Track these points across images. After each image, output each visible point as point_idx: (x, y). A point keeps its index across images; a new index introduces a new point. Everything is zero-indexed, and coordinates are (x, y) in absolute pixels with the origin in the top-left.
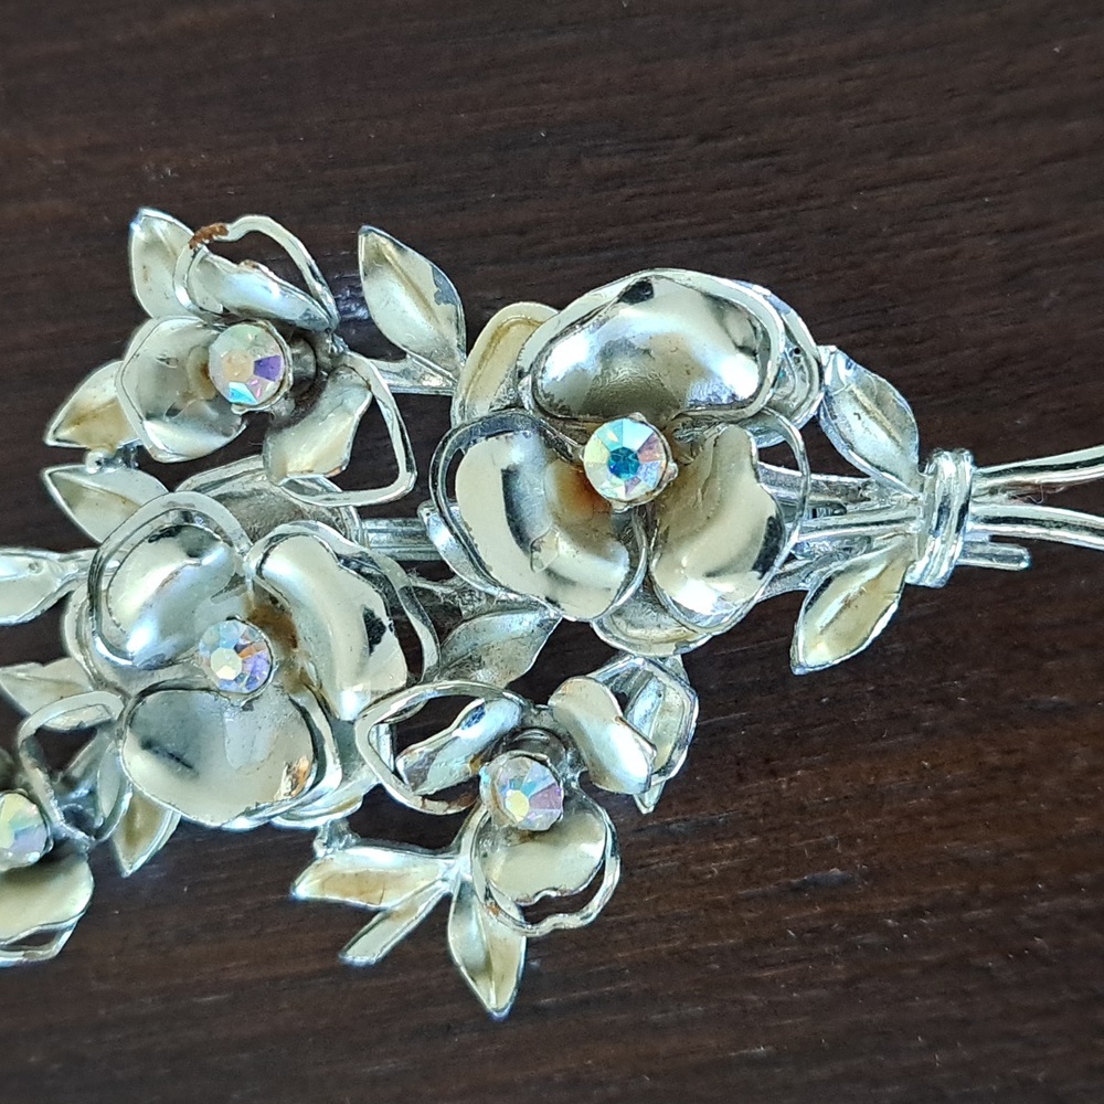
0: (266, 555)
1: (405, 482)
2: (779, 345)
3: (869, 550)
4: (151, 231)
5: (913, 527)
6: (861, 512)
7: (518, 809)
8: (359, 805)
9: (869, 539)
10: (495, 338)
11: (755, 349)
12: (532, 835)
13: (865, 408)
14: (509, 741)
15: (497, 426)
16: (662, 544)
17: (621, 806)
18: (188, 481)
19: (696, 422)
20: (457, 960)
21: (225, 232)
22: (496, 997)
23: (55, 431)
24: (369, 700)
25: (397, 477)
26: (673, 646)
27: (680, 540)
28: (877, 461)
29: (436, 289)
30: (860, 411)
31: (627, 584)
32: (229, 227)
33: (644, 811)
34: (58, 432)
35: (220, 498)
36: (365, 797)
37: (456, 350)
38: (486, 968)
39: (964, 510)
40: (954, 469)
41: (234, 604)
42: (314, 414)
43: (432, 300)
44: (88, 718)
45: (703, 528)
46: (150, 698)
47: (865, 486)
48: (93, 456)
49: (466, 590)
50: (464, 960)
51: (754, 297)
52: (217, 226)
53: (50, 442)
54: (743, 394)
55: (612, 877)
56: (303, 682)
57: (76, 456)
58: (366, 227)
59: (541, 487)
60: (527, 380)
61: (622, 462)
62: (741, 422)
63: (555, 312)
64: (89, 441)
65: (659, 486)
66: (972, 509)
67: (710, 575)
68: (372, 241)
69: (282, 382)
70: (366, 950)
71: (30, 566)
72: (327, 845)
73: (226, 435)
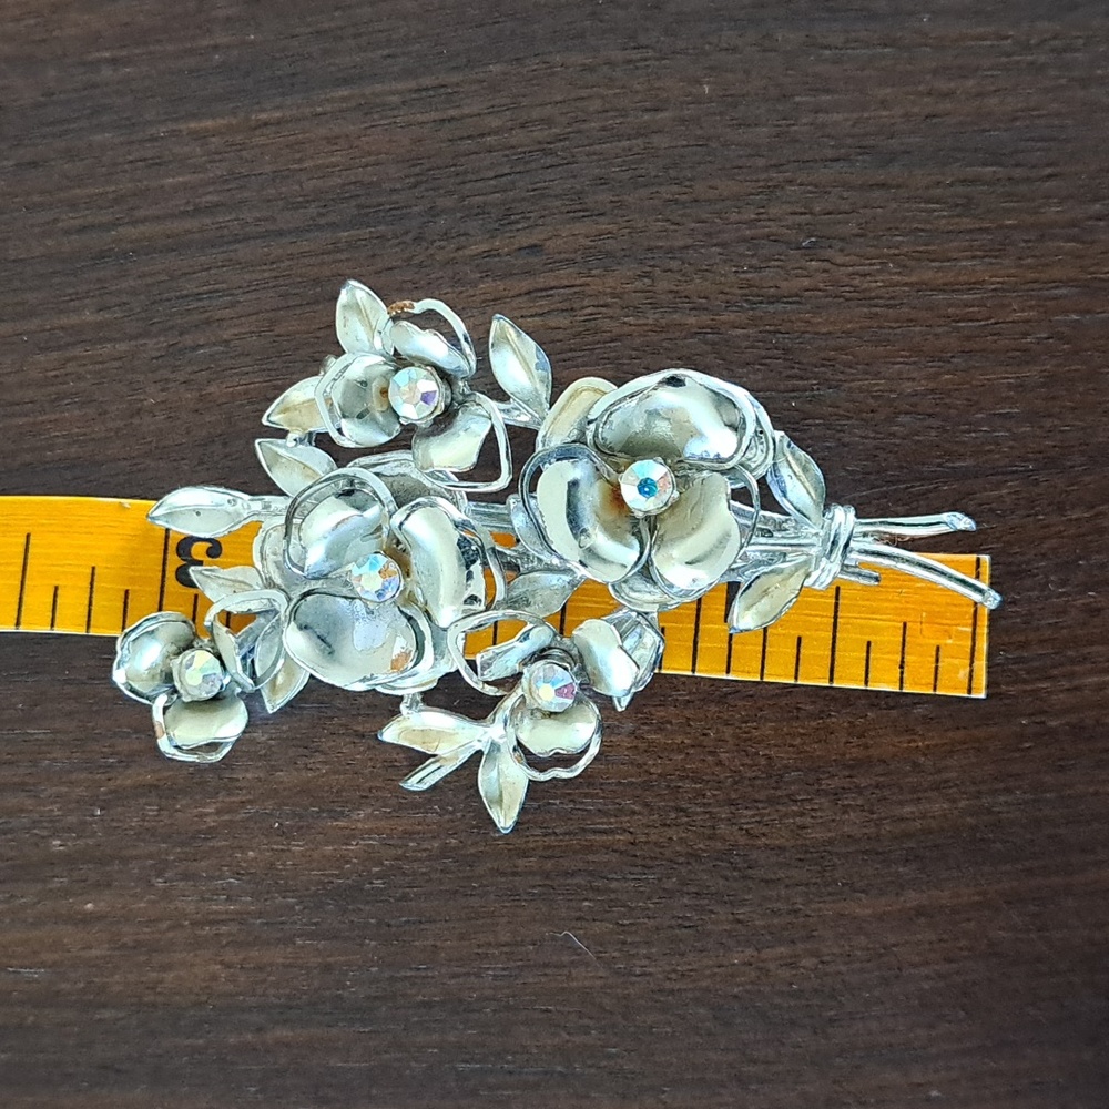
0: (408, 515)
1: (504, 480)
2: (751, 428)
3: (784, 562)
4: (353, 295)
5: (814, 551)
6: (783, 537)
7: (547, 696)
8: (435, 684)
9: (785, 555)
10: (572, 396)
11: (737, 427)
12: (551, 714)
13: (795, 473)
14: (541, 654)
15: (565, 454)
16: (660, 542)
17: (605, 703)
18: (357, 461)
19: (691, 467)
20: (482, 793)
21: (413, 308)
22: (505, 819)
23: (269, 416)
24: (461, 616)
25: (499, 477)
26: (657, 606)
27: (673, 541)
28: (799, 506)
29: (537, 361)
30: (792, 474)
31: (636, 563)
32: (415, 304)
33: (619, 709)
34: (273, 416)
35: (377, 474)
36: (439, 679)
37: (544, 401)
38: (500, 801)
39: (847, 545)
40: (844, 518)
41: (372, 544)
42: (453, 430)
43: (533, 367)
44: (255, 606)
45: (689, 534)
46: (309, 598)
47: (787, 520)
48: (291, 436)
49: (525, 554)
50: (486, 793)
51: (740, 395)
52: (407, 302)
53: (264, 421)
54: (725, 455)
55: (594, 750)
56: (411, 599)
57: (282, 434)
58: (498, 316)
59: (591, 497)
60: (592, 426)
61: (646, 487)
62: (723, 473)
63: (615, 387)
64: (290, 425)
65: (666, 505)
66: (852, 544)
67: (687, 563)
68: (500, 326)
69: (436, 408)
70: (420, 781)
71: (229, 502)
72: (410, 707)
73: (389, 435)
